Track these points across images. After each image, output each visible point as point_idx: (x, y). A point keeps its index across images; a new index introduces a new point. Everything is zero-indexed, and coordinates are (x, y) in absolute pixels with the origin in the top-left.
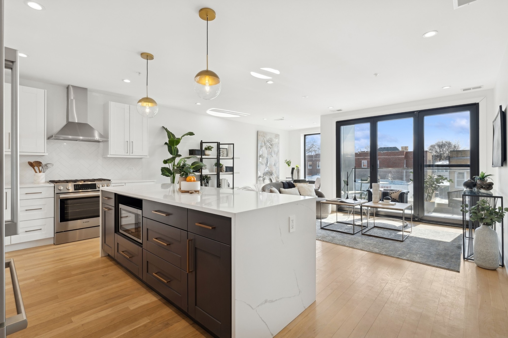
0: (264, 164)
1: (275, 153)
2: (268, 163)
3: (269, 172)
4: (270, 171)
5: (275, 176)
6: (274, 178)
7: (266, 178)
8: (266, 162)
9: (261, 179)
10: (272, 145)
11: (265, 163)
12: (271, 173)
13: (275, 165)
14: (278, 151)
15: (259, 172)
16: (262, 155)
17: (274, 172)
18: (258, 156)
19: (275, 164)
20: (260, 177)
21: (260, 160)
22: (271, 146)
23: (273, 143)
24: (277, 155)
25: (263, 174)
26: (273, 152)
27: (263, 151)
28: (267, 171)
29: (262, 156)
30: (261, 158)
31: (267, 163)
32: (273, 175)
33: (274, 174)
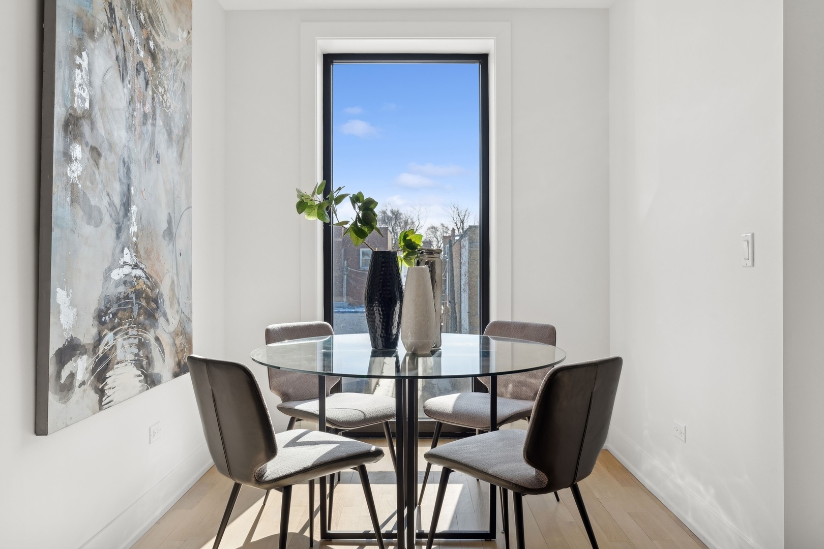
0: (107, 219)
1: (170, 133)
2: (134, 209)
3: (139, 294)
4: (141, 285)
5: (174, 322)
6: (166, 340)
7: (119, 354)
8: (117, 200)
9: (81, 366)
10: (153, 56)
11: (111, 204)
12: (148, 299)
13: (170, 233)
14: (186, 130)
15: (60, 296)
16: (88, 115)
17: (165, 289)
18: (59, 113)
19: (170, 222)
20: (71, 350)
21: (75, 170)
22: (149, 65)
23: (165, 43)
24: (181, 155)
25: (100, 316)
26: (159, 122)
27: (97, 82)
28: (122, 289)
29: (86, 128)
30: (77, 151)
31: (127, 205)
32: (161, 321)
33: (167, 306)
